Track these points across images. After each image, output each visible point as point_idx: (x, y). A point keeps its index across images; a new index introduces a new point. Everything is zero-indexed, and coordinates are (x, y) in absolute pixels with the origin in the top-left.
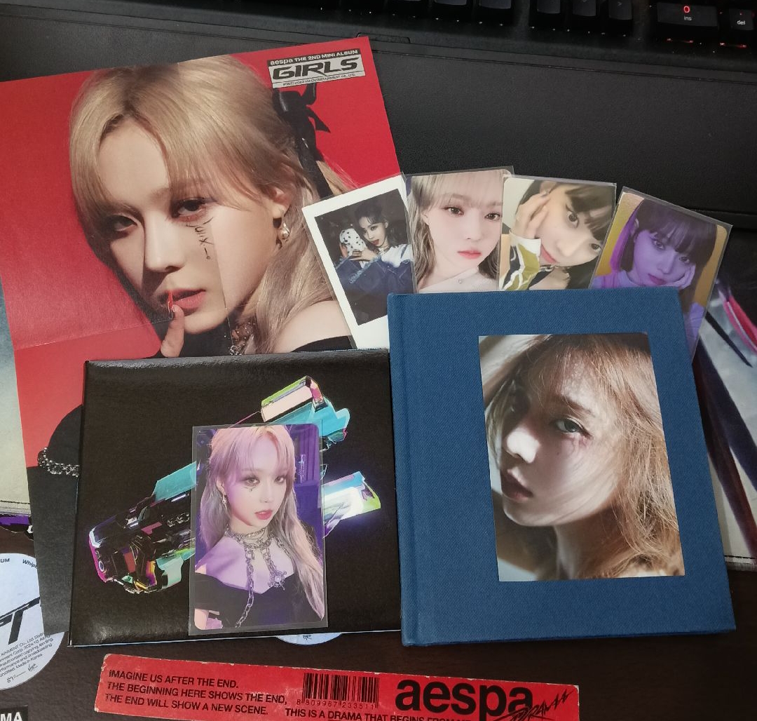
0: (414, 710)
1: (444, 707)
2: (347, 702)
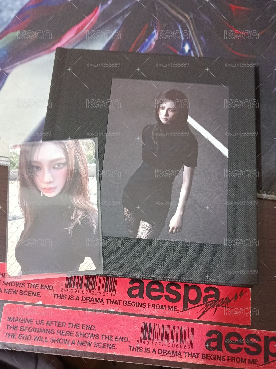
0: (139, 298)
1: (160, 297)
2: (95, 291)
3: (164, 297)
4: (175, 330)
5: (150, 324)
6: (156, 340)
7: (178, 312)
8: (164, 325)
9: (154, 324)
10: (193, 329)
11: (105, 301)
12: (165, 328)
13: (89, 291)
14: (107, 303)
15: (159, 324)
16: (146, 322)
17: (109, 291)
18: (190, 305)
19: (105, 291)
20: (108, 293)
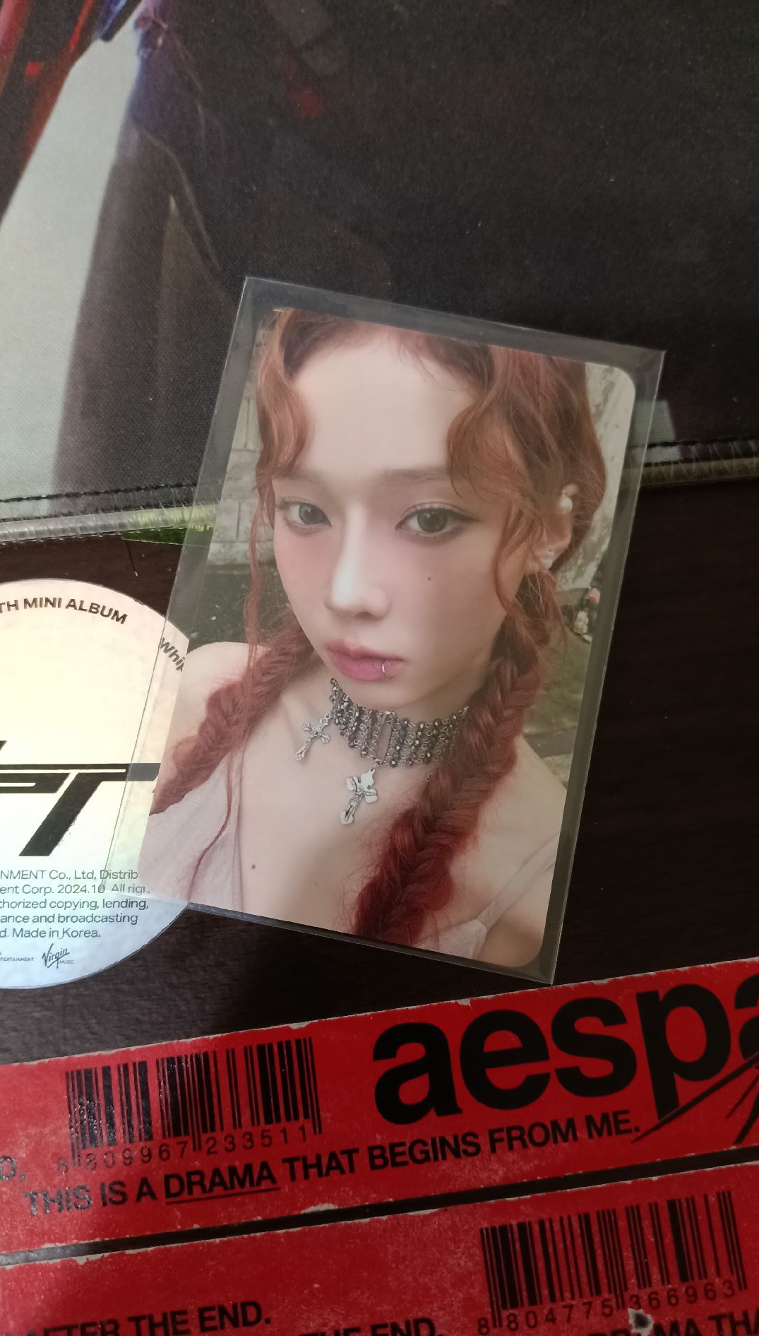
0: (439, 1113)
1: (535, 1086)
2: (219, 1135)
3: (554, 1080)
4: (646, 1223)
5: (521, 1226)
6: (567, 1295)
7: (639, 1134)
8: (587, 1216)
9: (542, 1223)
10: (725, 1199)
11: (281, 1172)
12: (595, 1228)
13: (189, 1139)
14: (293, 1178)
15: (565, 1218)
16: (498, 1222)
17: (288, 1119)
18: (686, 1089)
19: (269, 1121)
20: (284, 1131)
